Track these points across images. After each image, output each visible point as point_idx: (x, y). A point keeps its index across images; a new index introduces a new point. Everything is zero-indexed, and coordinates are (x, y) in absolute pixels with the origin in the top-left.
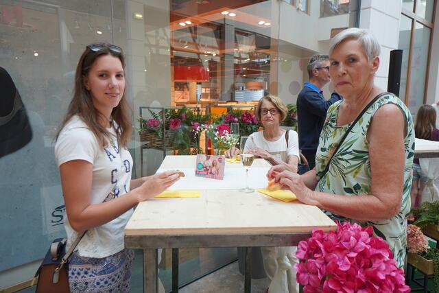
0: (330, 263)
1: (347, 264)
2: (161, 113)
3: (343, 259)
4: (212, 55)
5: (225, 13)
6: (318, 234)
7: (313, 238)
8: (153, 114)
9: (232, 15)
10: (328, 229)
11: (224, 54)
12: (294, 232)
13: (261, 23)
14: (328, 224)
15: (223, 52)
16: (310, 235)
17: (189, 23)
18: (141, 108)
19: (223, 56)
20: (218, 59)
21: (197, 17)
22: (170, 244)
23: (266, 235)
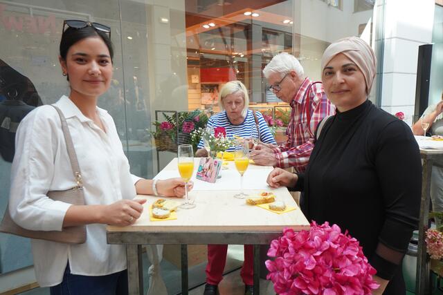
0: (298, 263)
1: (313, 263)
2: (175, 116)
3: (309, 258)
4: (239, 56)
5: (247, 14)
6: (289, 233)
7: (284, 237)
8: (167, 117)
9: (255, 15)
10: (301, 229)
11: (252, 55)
12: (267, 231)
13: (286, 22)
14: (300, 224)
15: (250, 52)
16: (282, 234)
17: (212, 25)
18: (156, 112)
19: (250, 57)
20: (246, 60)
21: (222, 18)
22: (148, 240)
23: (239, 234)
